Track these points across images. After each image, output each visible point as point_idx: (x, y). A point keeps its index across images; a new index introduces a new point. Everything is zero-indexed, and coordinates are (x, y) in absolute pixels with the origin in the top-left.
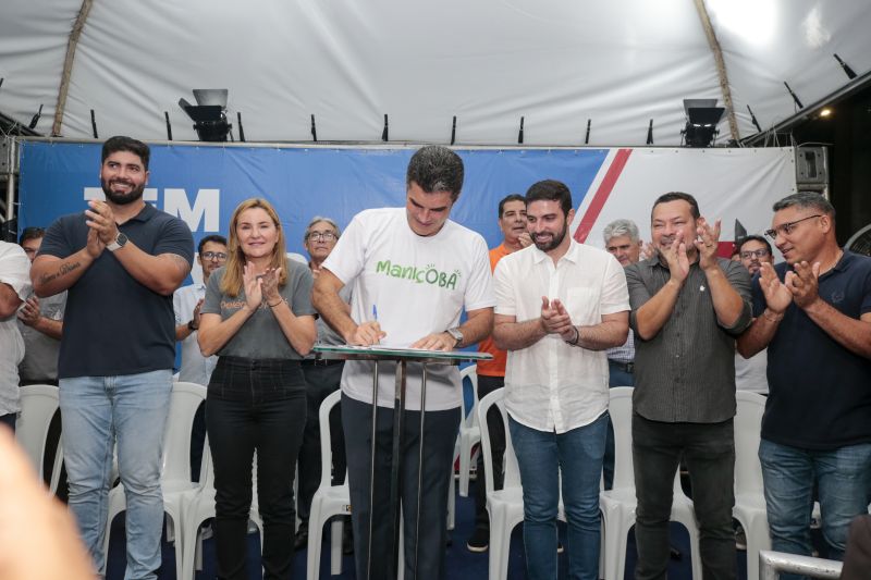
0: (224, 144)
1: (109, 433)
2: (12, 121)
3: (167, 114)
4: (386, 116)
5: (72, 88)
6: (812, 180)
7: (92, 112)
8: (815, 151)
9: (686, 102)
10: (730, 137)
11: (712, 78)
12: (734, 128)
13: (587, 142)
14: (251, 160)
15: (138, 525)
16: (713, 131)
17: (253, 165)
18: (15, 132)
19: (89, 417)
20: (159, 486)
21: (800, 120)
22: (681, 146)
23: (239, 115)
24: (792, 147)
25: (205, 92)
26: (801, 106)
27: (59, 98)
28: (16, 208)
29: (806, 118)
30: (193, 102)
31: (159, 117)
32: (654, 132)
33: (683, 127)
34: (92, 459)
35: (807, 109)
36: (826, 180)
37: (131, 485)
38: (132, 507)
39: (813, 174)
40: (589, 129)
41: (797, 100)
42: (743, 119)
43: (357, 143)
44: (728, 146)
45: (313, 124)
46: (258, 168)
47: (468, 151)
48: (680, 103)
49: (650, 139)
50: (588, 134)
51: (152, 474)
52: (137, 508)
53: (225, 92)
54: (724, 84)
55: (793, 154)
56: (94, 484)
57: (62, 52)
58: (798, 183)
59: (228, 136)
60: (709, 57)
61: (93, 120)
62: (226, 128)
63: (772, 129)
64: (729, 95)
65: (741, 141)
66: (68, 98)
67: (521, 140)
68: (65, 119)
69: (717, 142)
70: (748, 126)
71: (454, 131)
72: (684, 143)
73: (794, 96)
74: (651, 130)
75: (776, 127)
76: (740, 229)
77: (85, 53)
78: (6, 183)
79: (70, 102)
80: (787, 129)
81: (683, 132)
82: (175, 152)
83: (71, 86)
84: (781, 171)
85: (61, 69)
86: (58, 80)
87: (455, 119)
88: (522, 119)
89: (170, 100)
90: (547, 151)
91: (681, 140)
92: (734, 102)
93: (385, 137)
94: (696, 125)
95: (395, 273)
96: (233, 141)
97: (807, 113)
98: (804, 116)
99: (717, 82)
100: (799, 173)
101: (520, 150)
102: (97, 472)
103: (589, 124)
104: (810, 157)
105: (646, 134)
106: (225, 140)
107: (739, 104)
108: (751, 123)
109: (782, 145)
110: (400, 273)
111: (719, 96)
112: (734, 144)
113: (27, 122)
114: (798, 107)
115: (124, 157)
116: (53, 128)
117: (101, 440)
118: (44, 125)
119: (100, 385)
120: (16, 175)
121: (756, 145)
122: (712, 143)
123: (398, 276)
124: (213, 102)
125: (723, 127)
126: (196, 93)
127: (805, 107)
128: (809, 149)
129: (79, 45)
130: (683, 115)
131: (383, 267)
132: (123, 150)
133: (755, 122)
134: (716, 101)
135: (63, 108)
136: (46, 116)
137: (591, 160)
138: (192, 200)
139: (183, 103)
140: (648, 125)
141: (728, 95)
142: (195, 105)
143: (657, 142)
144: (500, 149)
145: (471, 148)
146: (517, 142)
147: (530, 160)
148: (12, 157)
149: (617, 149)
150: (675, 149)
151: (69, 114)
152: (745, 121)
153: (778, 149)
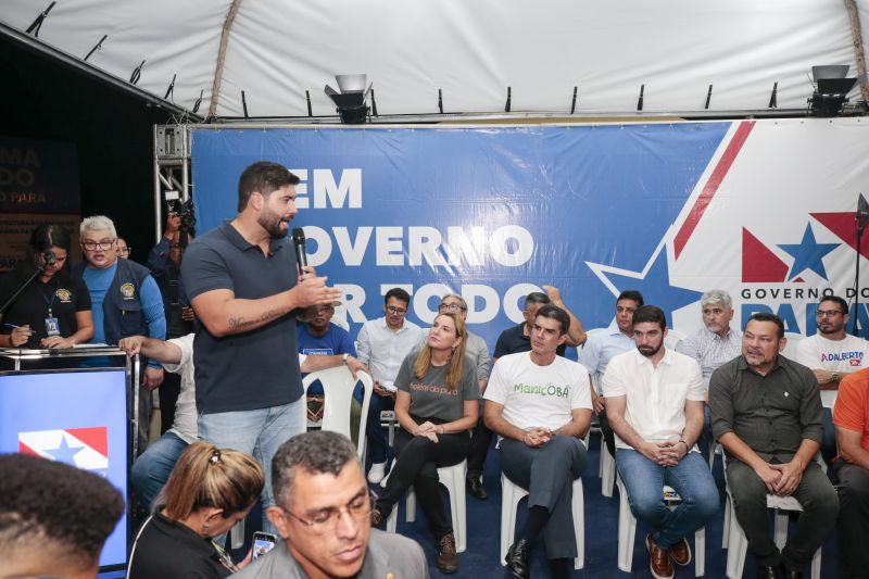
0: (364, 126)
2: (182, 110)
3: (307, 93)
4: (509, 89)
5: (226, 72)
7: (243, 93)
9: (814, 69)
11: (845, 36)
13: (707, 107)
14: (389, 141)
16: (843, 99)
17: (392, 146)
18: (184, 121)
23: (372, 93)
25: (346, 77)
27: (215, 83)
28: (190, 188)
30: (336, 89)
31: (301, 96)
32: (778, 95)
40: (709, 95)
43: (481, 114)
45: (440, 98)
46: (395, 148)
47: (591, 127)
48: (808, 70)
49: (773, 103)
50: (708, 99)
53: (364, 77)
54: (858, 43)
57: (218, 40)
59: (367, 117)
60: (844, 17)
61: (244, 100)
62: (364, 110)
64: (862, 54)
66: (222, 81)
67: (640, 107)
68: (220, 100)
71: (574, 101)
72: (811, 112)
74: (774, 92)
76: (863, 204)
77: (236, 40)
78: (181, 166)
79: (224, 85)
81: (810, 101)
82: (322, 135)
83: (224, 69)
85: (217, 56)
86: (213, 67)
87: (576, 89)
88: (643, 88)
89: (313, 82)
90: (668, 124)
93: (508, 109)
94: (824, 95)
96: (370, 123)
99: (850, 41)
101: (642, 125)
103: (710, 89)
105: (769, 97)
106: (363, 122)
113: (190, 108)
116: (210, 109)
118: (204, 107)
120: (189, 160)
122: (840, 112)
124: (353, 87)
126: (338, 78)
129: (231, 33)
134: (846, 68)
135: (218, 91)
136: (206, 99)
137: (713, 133)
138: (337, 179)
139: (328, 89)
140: (772, 89)
141: (861, 56)
142: (339, 92)
143: (780, 105)
144: (622, 123)
145: (593, 124)
146: (635, 109)
147: (652, 135)
148: (185, 143)
149: (741, 121)
150: (801, 119)
151: (223, 96)
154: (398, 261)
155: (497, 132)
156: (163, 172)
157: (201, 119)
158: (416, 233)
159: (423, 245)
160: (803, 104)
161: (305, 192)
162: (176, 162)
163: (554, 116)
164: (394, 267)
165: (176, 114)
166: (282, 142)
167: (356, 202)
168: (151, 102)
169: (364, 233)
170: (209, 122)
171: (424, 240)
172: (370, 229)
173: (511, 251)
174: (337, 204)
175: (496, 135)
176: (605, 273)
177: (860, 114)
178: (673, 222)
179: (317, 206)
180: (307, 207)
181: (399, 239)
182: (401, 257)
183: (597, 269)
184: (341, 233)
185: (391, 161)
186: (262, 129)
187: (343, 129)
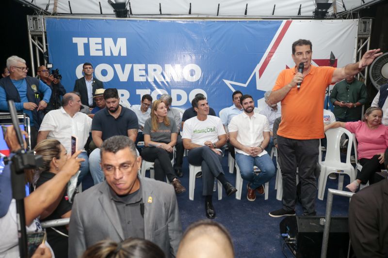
0: (126, 19)
2: (40, 9)
3: (100, 3)
4: (191, 4)
6: (364, 33)
7: (69, 2)
8: (367, 20)
12: (335, 9)
13: (273, 14)
14: (138, 26)
16: (326, 12)
17: (139, 28)
18: (42, 14)
22: (313, 19)
23: (130, 4)
24: (358, 19)
26: (364, 2)
28: (47, 46)
29: (365, 7)
31: (97, 4)
32: (301, 10)
33: (314, 10)
36: (370, 33)
39: (365, 31)
40: (274, 9)
41: (363, 0)
42: (339, 5)
43: (178, 15)
45: (160, 7)
47: (225, 21)
49: (299, 13)
50: (274, 11)
55: (358, 22)
58: (358, 35)
59: (128, 15)
61: (70, 5)
62: (126, 11)
63: (350, 11)
65: (337, 13)
67: (246, 14)
68: (58, 5)
69: (327, 17)
70: (341, 8)
71: (218, 10)
72: (314, 17)
74: (300, 9)
75: (352, 10)
76: (332, 55)
78: (42, 35)
80: (357, 11)
81: (314, 12)
82: (107, 23)
84: (352, 30)
87: (219, 5)
88: (247, 5)
90: (257, 21)
93: (190, 13)
94: (319, 10)
96: (129, 17)
97: (366, 5)
100: (359, 30)
101: (246, 21)
103: (275, 6)
104: (365, 23)
105: (298, 10)
106: (126, 17)
108: (342, 6)
109: (354, 18)
112: (335, 17)
113: (44, 8)
114: (362, 2)
118: (51, 8)
120: (45, 32)
122: (325, 17)
125: (331, 11)
127: (366, 3)
128: (365, 20)
133: (344, 6)
136: (51, 4)
137: (275, 25)
138: (115, 42)
139: (110, 2)
140: (299, 7)
142: (114, 2)
143: (302, 14)
144: (239, 20)
145: (226, 20)
146: (244, 14)
147: (251, 25)
148: (43, 25)
149: (286, 20)
150: (310, 20)
151: (60, 3)
152: (340, 6)
153: (352, 20)
154: (143, 79)
155: (185, 23)
156: (33, 38)
157: (50, 14)
158: (151, 67)
159: (154, 72)
160: (311, 14)
161: (101, 48)
162: (39, 33)
163: (210, 17)
164: (142, 82)
165: (38, 10)
166: (89, 25)
167: (124, 53)
168: (25, 4)
169: (128, 67)
170: (53, 15)
171: (155, 70)
172: (131, 65)
173: (192, 75)
174: (116, 54)
175: (185, 24)
176: (231, 84)
177: (332, 19)
178: (259, 63)
179: (106, 55)
180: (102, 55)
181: (144, 70)
182: (145, 77)
183: (228, 82)
184: (118, 67)
185: (139, 35)
186: (79, 19)
187: (117, 20)
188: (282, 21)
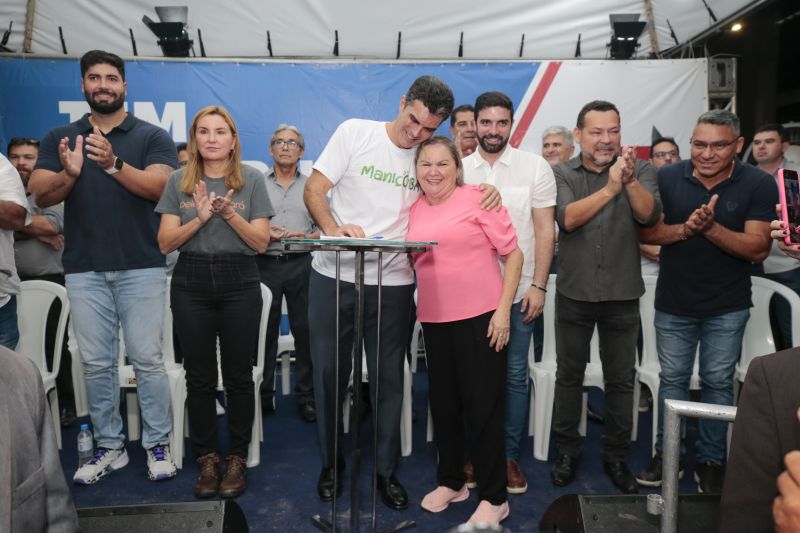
0: (186, 59)
1: (114, 321)
3: (131, 31)
4: (336, 32)
5: (39, 5)
6: (722, 89)
7: (60, 29)
8: (726, 62)
9: (611, 16)
10: (650, 50)
12: (654, 41)
13: (521, 55)
14: (214, 75)
15: (149, 397)
17: (216, 79)
19: (94, 306)
20: (163, 364)
21: (714, 33)
22: (606, 59)
23: (199, 31)
24: (706, 59)
25: (166, 9)
26: (715, 20)
27: (27, 16)
29: (719, 31)
30: (156, 19)
31: (123, 34)
32: (582, 46)
33: (608, 40)
34: (101, 342)
35: (721, 22)
36: (734, 89)
37: (140, 364)
38: (142, 382)
39: (723, 83)
40: (522, 43)
41: (711, 14)
42: (663, 32)
43: (310, 58)
44: (649, 58)
45: (269, 40)
46: (220, 82)
47: (412, 65)
48: (606, 18)
49: (578, 53)
50: (522, 49)
51: (155, 355)
52: (146, 382)
53: (185, 9)
55: (706, 65)
56: (105, 364)
58: (710, 92)
59: (190, 51)
61: (61, 37)
62: (187, 44)
63: (688, 42)
65: (660, 53)
66: (36, 15)
67: (461, 54)
68: (35, 36)
69: (638, 55)
70: (667, 39)
71: (399, 47)
72: (609, 56)
73: (709, 10)
74: (579, 43)
75: (692, 40)
79: (38, 19)
80: (702, 42)
81: (608, 45)
82: (142, 68)
84: (693, 84)
87: (400, 34)
88: (462, 35)
89: (134, 17)
90: (484, 64)
91: (607, 52)
92: (655, 16)
93: (336, 52)
94: (620, 39)
95: (377, 176)
96: (195, 56)
97: (721, 26)
98: (717, 29)
100: (711, 83)
101: (460, 64)
102: (106, 352)
103: (523, 38)
104: (721, 68)
105: (574, 48)
106: (187, 55)
107: (660, 18)
108: (669, 36)
109: (697, 56)
110: (382, 178)
111: (641, 11)
112: (653, 56)
114: (712, 20)
115: (103, 69)
116: (24, 44)
117: (107, 326)
118: (15, 41)
119: (102, 278)
121: (674, 57)
122: (634, 55)
123: (380, 179)
124: (175, 18)
125: (644, 40)
126: (158, 10)
127: (719, 20)
128: (721, 61)
130: (609, 30)
131: (367, 171)
132: (100, 63)
133: (673, 35)
134: (638, 16)
135: (32, 25)
136: (17, 33)
137: (524, 72)
138: (160, 112)
139: (146, 20)
140: (576, 39)
141: (650, 10)
142: (158, 22)
143: (584, 55)
144: (442, 62)
145: (415, 62)
146: (457, 55)
147: (469, 72)
149: (550, 62)
151: (37, 31)
152: (664, 34)
153: (693, 60)
167: (181, 136)
185: (216, 94)
187: (165, 62)
188: (538, 65)
